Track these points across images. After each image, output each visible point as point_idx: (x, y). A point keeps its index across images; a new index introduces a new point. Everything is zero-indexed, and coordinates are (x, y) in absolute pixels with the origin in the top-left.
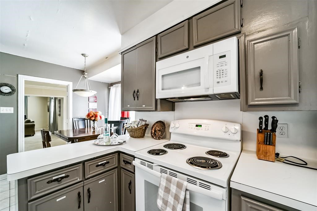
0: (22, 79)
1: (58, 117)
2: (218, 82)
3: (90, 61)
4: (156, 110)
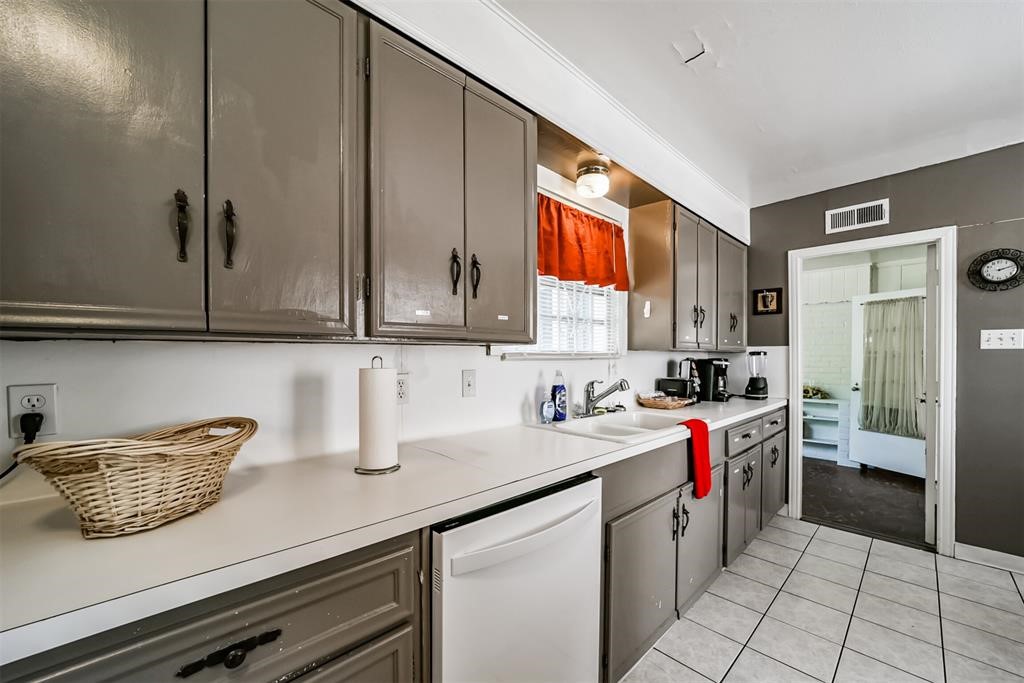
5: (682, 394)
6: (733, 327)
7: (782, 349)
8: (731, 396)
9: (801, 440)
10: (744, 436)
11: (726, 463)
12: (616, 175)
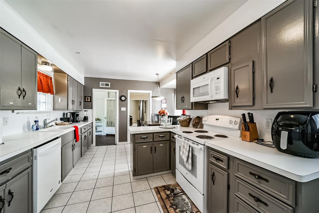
0: (129, 91)
1: (144, 113)
2: (216, 93)
3: (160, 77)
4: (192, 109)
5: (69, 121)
6: (80, 105)
7: (91, 110)
8: (79, 121)
9: (95, 131)
10: (84, 129)
11: (81, 135)
12: (54, 67)
